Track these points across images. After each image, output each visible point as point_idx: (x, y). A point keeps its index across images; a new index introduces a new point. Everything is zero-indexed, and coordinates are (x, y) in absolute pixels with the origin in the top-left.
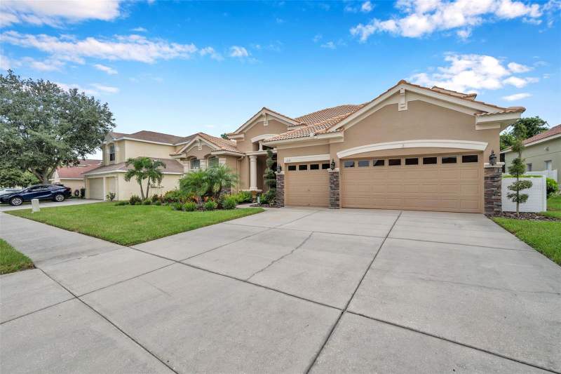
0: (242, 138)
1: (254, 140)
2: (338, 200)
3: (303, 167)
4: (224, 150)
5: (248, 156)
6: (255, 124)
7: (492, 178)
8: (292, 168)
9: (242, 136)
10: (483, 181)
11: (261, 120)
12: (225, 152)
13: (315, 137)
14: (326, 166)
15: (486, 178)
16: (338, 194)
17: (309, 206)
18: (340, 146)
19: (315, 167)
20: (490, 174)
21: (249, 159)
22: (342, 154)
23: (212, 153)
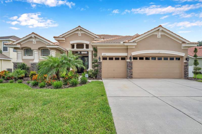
0: (64, 40)
1: (72, 42)
2: (132, 75)
3: (111, 59)
4: (58, 45)
5: (67, 51)
6: (73, 34)
7: (186, 66)
8: (105, 58)
9: (64, 39)
10: (183, 67)
11: (76, 32)
12: (58, 47)
13: (124, 44)
14: (123, 58)
15: (185, 66)
16: (132, 72)
17: (114, 78)
18: (133, 50)
19: (117, 59)
20: (186, 65)
21: (68, 53)
22: (134, 54)
23: (47, 47)
